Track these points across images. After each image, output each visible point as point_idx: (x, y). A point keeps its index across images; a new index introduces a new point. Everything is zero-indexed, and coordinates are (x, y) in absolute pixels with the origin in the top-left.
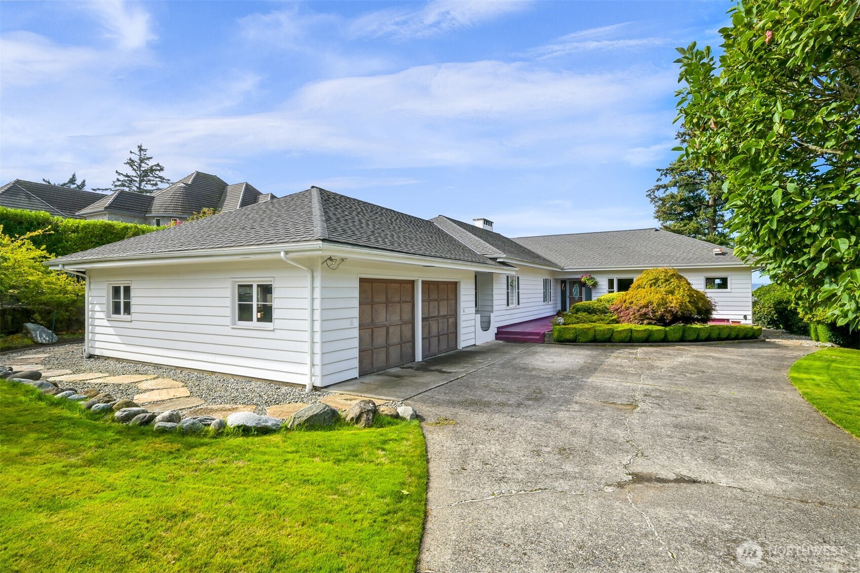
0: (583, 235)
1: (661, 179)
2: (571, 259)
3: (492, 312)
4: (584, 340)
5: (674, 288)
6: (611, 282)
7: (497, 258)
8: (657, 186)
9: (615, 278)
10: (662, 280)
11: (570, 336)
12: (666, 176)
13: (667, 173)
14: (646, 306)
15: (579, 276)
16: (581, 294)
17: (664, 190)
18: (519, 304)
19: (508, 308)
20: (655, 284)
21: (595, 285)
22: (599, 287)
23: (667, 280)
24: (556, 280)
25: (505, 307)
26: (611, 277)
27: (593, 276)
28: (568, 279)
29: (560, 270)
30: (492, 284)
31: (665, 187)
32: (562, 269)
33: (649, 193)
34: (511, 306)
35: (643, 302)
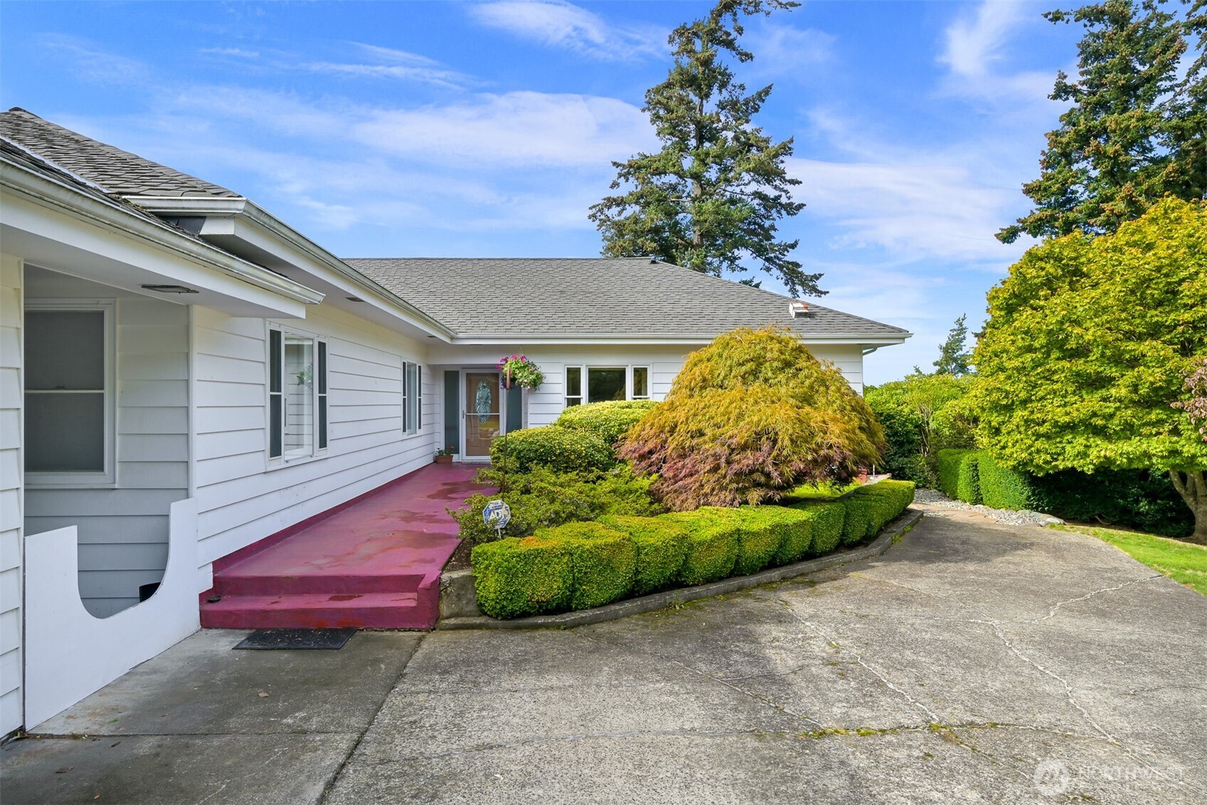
0: (492, 263)
1: (618, 184)
2: (474, 313)
3: (186, 493)
4: (603, 597)
5: (811, 387)
6: (573, 376)
7: (201, 218)
8: (608, 199)
9: (585, 365)
10: (775, 364)
11: (548, 587)
12: (627, 181)
13: (629, 173)
14: (750, 446)
15: (495, 360)
16: (495, 407)
17: (619, 209)
18: (323, 444)
19: (277, 463)
20: (755, 373)
21: (536, 383)
22: (543, 388)
23: (788, 364)
24: (433, 368)
25: (263, 461)
26: (574, 362)
27: (532, 359)
28: (465, 367)
29: (448, 341)
30: (187, 356)
31: (620, 202)
32: (452, 338)
33: (594, 210)
34: (288, 454)
35: (740, 433)
